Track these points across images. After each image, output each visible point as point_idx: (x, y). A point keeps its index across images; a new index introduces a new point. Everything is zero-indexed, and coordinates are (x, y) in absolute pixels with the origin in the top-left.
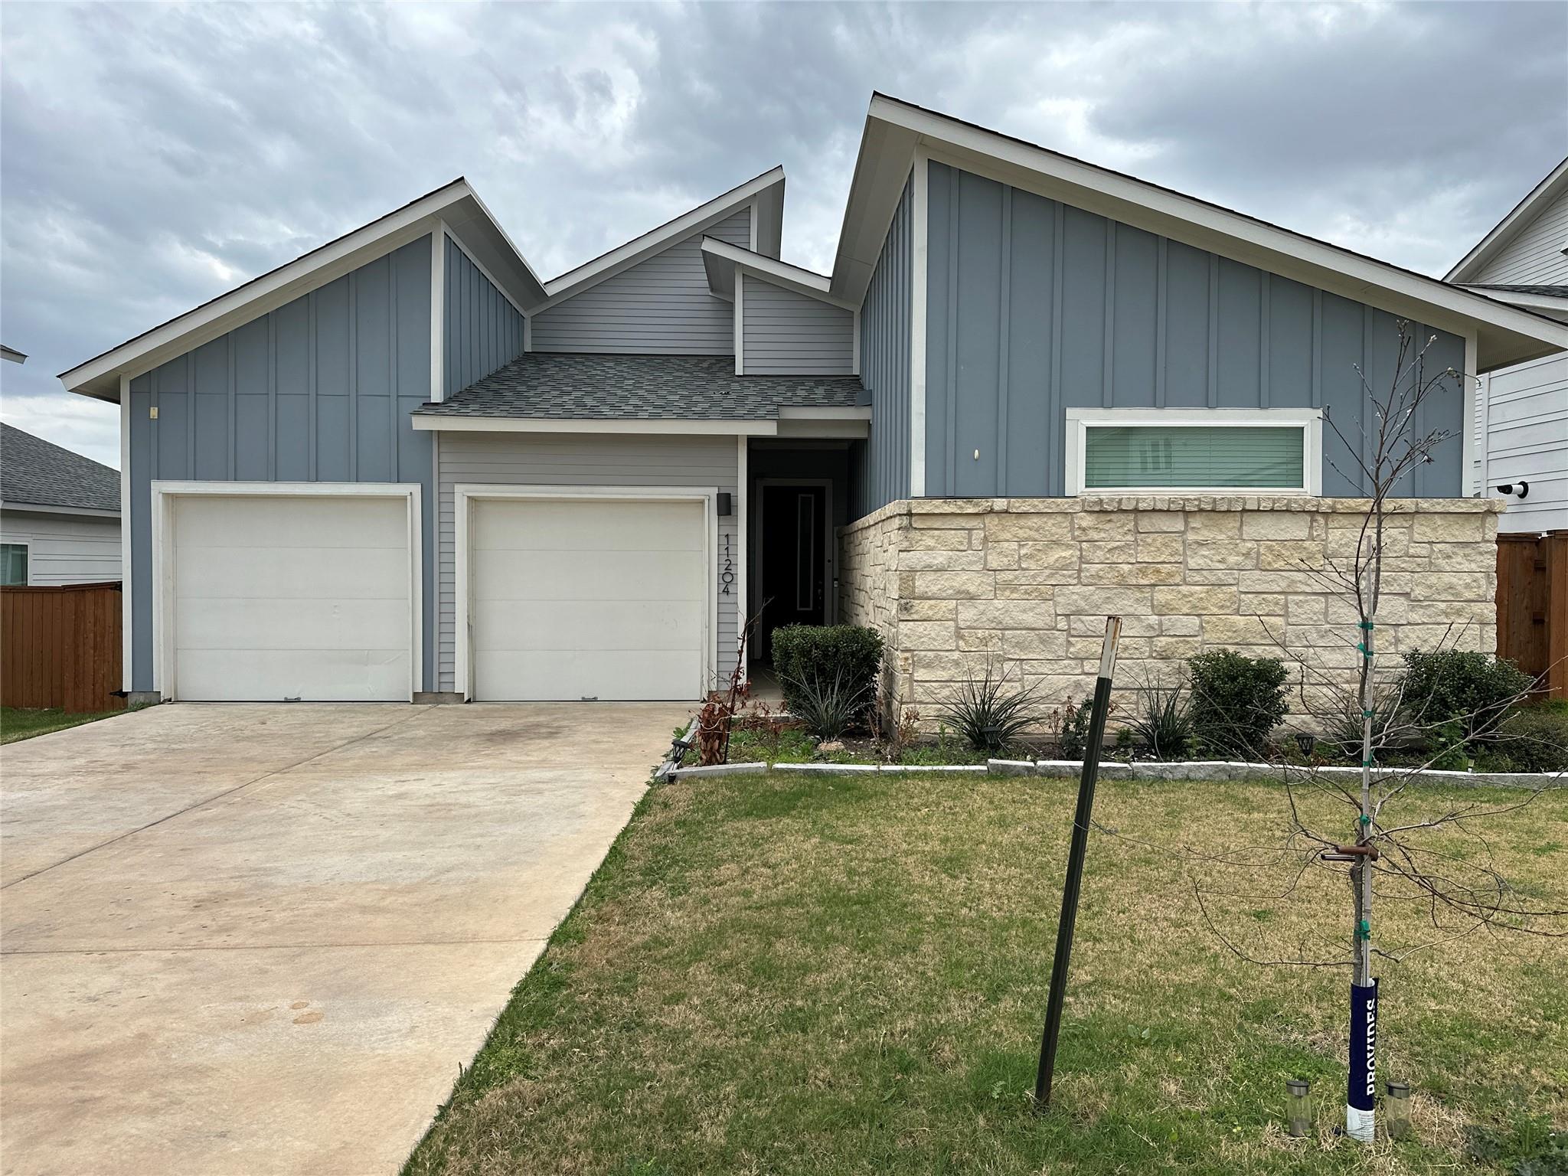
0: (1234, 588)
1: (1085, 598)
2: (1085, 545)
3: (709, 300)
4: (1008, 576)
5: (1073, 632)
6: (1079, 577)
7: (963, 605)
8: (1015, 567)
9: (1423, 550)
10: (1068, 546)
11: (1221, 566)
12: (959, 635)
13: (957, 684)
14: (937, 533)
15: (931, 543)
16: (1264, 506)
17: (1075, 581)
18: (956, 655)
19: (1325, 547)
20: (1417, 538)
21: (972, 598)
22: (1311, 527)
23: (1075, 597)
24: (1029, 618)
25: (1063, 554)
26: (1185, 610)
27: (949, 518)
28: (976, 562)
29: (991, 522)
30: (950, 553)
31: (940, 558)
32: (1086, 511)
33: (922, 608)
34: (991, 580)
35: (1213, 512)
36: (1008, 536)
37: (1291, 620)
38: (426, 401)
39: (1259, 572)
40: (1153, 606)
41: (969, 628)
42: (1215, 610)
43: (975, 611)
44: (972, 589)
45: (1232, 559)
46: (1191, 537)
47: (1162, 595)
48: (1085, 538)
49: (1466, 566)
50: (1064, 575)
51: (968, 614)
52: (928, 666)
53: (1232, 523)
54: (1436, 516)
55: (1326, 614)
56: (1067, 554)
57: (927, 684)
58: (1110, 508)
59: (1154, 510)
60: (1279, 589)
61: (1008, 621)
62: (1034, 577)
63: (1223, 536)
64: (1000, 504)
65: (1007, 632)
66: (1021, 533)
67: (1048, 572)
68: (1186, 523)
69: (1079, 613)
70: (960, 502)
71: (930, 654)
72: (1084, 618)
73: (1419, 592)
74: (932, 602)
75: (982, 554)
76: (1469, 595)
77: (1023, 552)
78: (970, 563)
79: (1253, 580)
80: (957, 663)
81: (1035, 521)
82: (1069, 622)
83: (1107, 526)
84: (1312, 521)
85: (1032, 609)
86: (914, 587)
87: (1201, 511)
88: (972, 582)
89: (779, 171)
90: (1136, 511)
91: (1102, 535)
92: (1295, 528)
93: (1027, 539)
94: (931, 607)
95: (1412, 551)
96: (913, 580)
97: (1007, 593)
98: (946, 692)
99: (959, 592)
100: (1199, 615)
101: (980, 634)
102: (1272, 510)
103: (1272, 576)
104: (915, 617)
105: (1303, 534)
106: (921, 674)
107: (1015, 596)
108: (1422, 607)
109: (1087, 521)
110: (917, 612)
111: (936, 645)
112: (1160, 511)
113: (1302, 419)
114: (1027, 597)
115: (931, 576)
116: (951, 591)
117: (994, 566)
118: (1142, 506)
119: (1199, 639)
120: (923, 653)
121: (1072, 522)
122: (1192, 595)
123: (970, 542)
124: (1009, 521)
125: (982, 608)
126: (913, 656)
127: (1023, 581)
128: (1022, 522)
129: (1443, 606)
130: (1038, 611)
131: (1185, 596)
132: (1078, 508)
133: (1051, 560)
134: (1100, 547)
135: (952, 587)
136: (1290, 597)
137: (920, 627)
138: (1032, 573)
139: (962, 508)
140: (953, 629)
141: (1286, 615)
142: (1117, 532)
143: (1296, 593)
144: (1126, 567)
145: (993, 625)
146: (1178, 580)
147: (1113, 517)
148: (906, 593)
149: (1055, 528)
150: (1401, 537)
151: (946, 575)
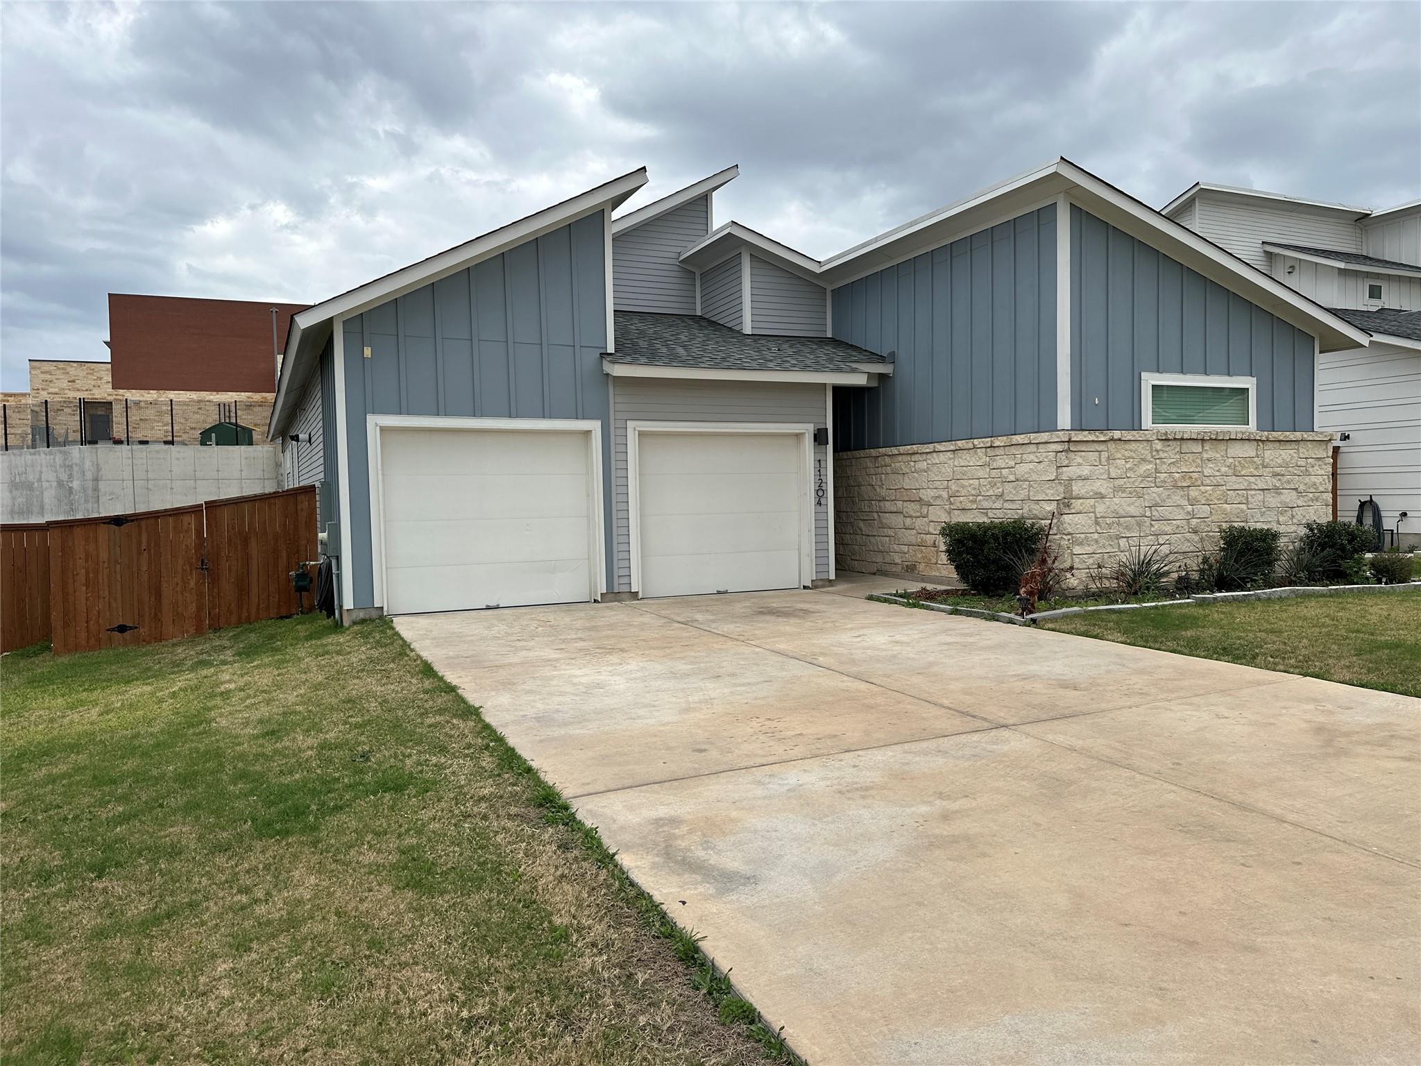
0: (1224, 487)
1: (1159, 496)
2: (1158, 461)
3: (676, 268)
4: (1121, 482)
5: (1154, 518)
6: (1155, 482)
7: (1098, 502)
8: (1124, 476)
9: (1302, 462)
10: (1150, 462)
11: (1218, 474)
12: (1097, 523)
13: (1098, 555)
14: (1083, 453)
15: (1080, 460)
16: (1239, 436)
17: (1153, 485)
18: (1096, 536)
19: (1263, 461)
20: (1301, 456)
21: (1103, 497)
22: (1257, 449)
23: (1154, 495)
24: (1132, 510)
25: (1148, 467)
26: (1203, 502)
27: (1090, 443)
28: (1103, 473)
29: (1111, 445)
30: (1091, 467)
31: (1086, 471)
32: (1158, 439)
33: (1077, 504)
34: (1111, 485)
35: (1216, 440)
36: (1119, 456)
37: (1250, 506)
38: (603, 351)
39: (1234, 477)
40: (1188, 499)
41: (1102, 517)
42: (1216, 501)
43: (1104, 506)
44: (1103, 491)
45: (1224, 469)
46: (1205, 456)
47: (1193, 493)
48: (1157, 457)
49: (1320, 472)
50: (1148, 481)
51: (1101, 509)
52: (1081, 544)
53: (1222, 446)
54: (1309, 443)
55: (1264, 502)
56: (1150, 467)
57: (1081, 556)
58: (1171, 437)
59: (1190, 439)
60: (1244, 488)
61: (1122, 512)
62: (1133, 482)
63: (1218, 455)
64: (1117, 434)
65: (1121, 519)
66: (1127, 454)
67: (1140, 479)
68: (1203, 447)
69: (1156, 505)
70: (1097, 433)
71: (1083, 536)
72: (1158, 508)
73: (1302, 488)
74: (1081, 501)
75: (1106, 467)
76: (1321, 489)
77: (1128, 466)
78: (1101, 474)
79: (1233, 482)
80: (1097, 541)
81: (1133, 446)
82: (1151, 511)
83: (1167, 449)
84: (1258, 445)
85: (1133, 504)
86: (1072, 491)
87: (1211, 439)
88: (1102, 486)
89: (735, 170)
90: (1182, 439)
91: (1165, 455)
92: (1249, 450)
93: (1129, 458)
94: (1081, 504)
95: (1299, 463)
96: (1071, 486)
97: (1120, 493)
98: (1091, 561)
99: (1096, 494)
100: (1209, 505)
101: (1108, 521)
102: (1242, 439)
103: (1240, 479)
104: (1073, 511)
105: (1253, 454)
106: (1077, 550)
107: (1124, 495)
108: (1302, 496)
109: (1159, 445)
110: (1074, 508)
111: (1085, 530)
112: (1193, 439)
113: (1247, 383)
114: (1130, 495)
115: (1080, 483)
116: (1091, 493)
117: (1113, 475)
118: (1186, 436)
119: (1209, 519)
120: (1078, 535)
121: (1151, 446)
122: (1206, 492)
123: (1100, 460)
124: (1121, 445)
125: (1108, 503)
126: (1073, 537)
127: (1128, 486)
128: (1127, 446)
129: (1311, 495)
130: (1136, 504)
131: (1203, 493)
132: (1155, 437)
133: (1142, 472)
134: (1164, 463)
135: (1092, 490)
136: (1249, 492)
137: (1077, 518)
138: (1133, 480)
139: (1098, 437)
140: (1093, 519)
141: (1247, 503)
142: (1171, 453)
143: (1251, 490)
144: (1177, 475)
145: (1114, 515)
146: (1199, 483)
147: (1170, 443)
148: (1067, 496)
149: (1143, 450)
150: (1295, 455)
151: (1089, 482)
